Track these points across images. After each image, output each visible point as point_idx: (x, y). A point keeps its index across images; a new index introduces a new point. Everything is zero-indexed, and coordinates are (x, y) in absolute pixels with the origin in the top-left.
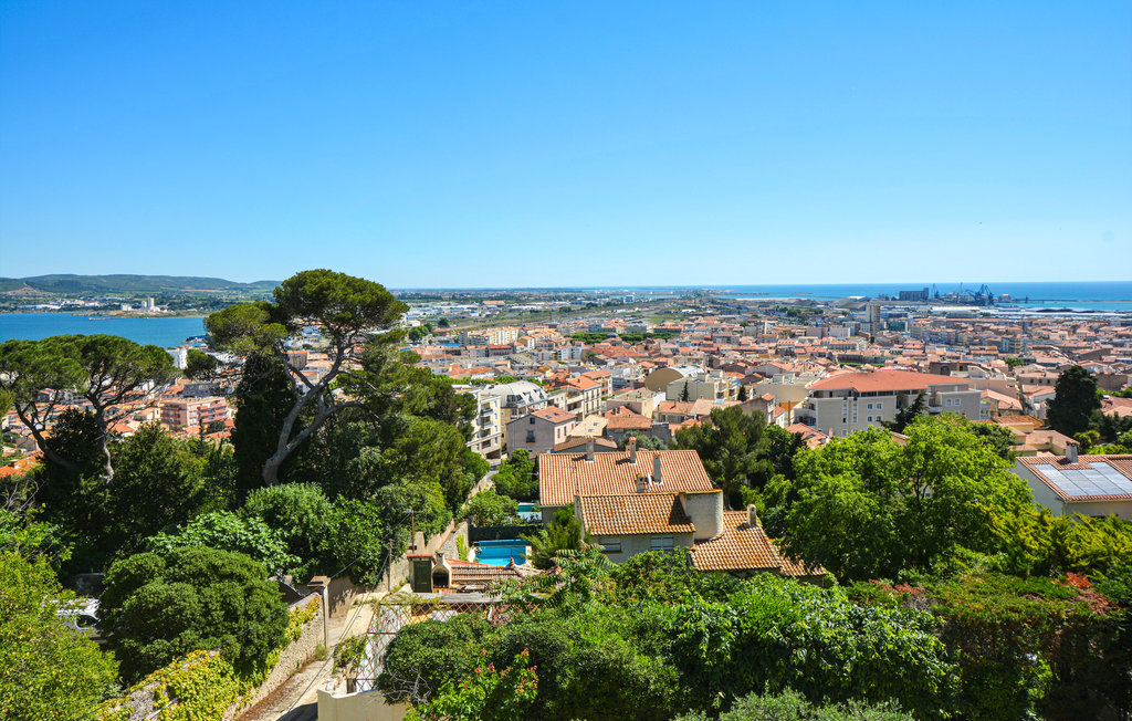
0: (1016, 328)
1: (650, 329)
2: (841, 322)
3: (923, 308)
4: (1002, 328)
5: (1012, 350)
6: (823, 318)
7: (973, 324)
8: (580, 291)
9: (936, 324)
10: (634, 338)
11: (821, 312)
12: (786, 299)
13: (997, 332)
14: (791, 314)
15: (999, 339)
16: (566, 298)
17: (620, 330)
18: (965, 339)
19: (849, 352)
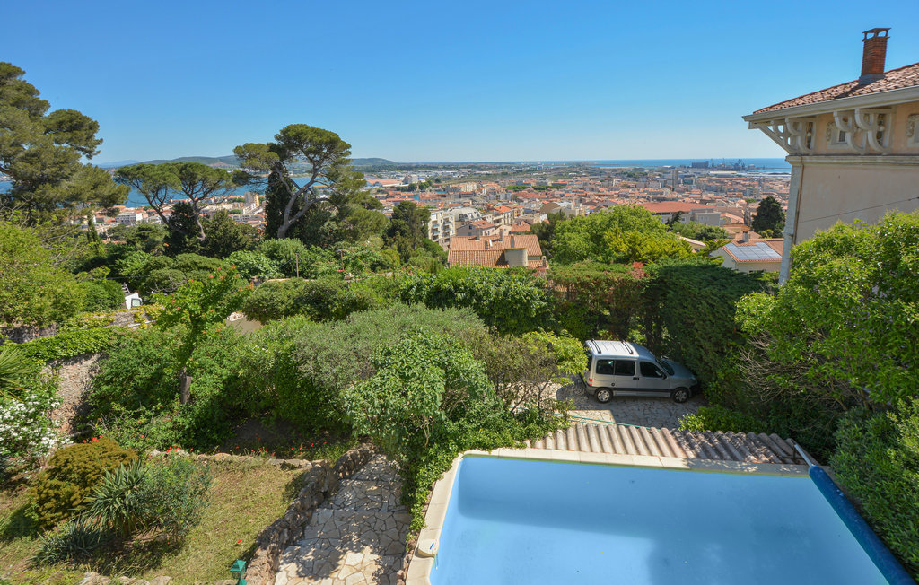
0: (755, 183)
1: (550, 184)
2: (656, 180)
3: (704, 172)
4: (747, 183)
5: (751, 195)
6: (647, 178)
7: (731, 181)
8: (513, 163)
9: (710, 181)
10: (541, 188)
11: (647, 174)
12: (627, 168)
13: (744, 185)
14: (629, 176)
15: (745, 189)
16: (506, 167)
17: (533, 184)
18: (726, 189)
19: (658, 196)
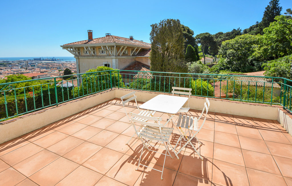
0: (61, 65)
2: (17, 66)
3: (40, 62)
4: (58, 65)
5: (60, 69)
6: (12, 65)
7: (52, 64)
9: (43, 65)
11: (11, 63)
14: (1, 64)
15: (57, 67)
18: (50, 67)
19: (19, 72)
